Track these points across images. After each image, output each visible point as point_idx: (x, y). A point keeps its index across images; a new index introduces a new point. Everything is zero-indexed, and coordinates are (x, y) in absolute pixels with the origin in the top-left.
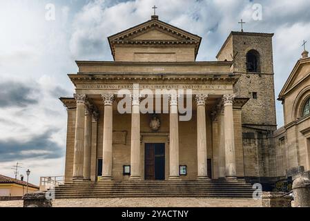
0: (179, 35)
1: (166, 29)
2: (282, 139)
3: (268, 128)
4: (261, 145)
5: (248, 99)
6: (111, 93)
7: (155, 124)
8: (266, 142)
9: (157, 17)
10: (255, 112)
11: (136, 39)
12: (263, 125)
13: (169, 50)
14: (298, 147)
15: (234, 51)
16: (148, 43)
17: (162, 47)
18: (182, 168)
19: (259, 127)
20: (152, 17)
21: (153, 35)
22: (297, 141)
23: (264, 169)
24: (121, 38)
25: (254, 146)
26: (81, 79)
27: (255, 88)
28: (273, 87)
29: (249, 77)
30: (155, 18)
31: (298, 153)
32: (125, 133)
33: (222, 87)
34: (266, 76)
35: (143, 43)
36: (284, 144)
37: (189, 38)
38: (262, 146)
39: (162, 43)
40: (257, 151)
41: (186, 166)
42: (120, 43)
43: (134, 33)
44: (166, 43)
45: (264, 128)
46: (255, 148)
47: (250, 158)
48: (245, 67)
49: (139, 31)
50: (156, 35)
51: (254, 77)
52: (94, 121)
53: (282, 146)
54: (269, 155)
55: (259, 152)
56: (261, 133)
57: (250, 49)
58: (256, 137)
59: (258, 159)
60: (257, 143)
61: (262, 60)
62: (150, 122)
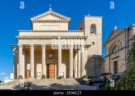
1: (55, 15)
2: (104, 62)
3: (98, 57)
5: (91, 45)
7: (51, 56)
10: (93, 50)
11: (43, 19)
19: (95, 57)
21: (50, 18)
27: (94, 40)
32: (38, 59)
34: (98, 35)
35: (46, 21)
38: (95, 65)
39: (54, 21)
40: (93, 67)
41: (63, 73)
42: (35, 21)
44: (56, 21)
48: (90, 31)
49: (44, 16)
51: (93, 35)
56: (95, 59)
58: (93, 61)
59: (93, 70)
60: (93, 63)
61: (97, 28)
62: (49, 55)
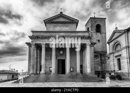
0: (71, 19)
1: (65, 17)
2: (109, 58)
3: (104, 53)
4: (101, 59)
5: (96, 43)
6: (45, 43)
7: (61, 52)
8: (103, 58)
9: (62, 12)
10: (99, 47)
11: (54, 21)
12: (102, 52)
13: (66, 25)
14: (114, 62)
15: (91, 25)
16: (59, 22)
17: (64, 24)
18: (71, 68)
19: (101, 53)
20: (60, 12)
21: (61, 19)
22: (113, 60)
23: (102, 68)
24: (48, 21)
25: (99, 59)
26: (33, 38)
27: (99, 38)
28: (106, 38)
29: (97, 34)
30: (61, 13)
31: (114, 64)
32: (50, 55)
33: (86, 40)
34: (103, 34)
35: (57, 22)
36: (109, 59)
37: (74, 21)
39: (64, 22)
42: (48, 22)
43: (54, 18)
44: (66, 22)
45: (102, 53)
46: (99, 61)
47: (97, 64)
48: (95, 30)
49: (55, 18)
50: (62, 19)
51: (99, 34)
52: (38, 51)
53: (109, 60)
54: (104, 63)
55: (100, 62)
56: (101, 55)
57: (97, 24)
58: (99, 56)
59: (100, 65)
61: (102, 28)
62: (59, 52)
